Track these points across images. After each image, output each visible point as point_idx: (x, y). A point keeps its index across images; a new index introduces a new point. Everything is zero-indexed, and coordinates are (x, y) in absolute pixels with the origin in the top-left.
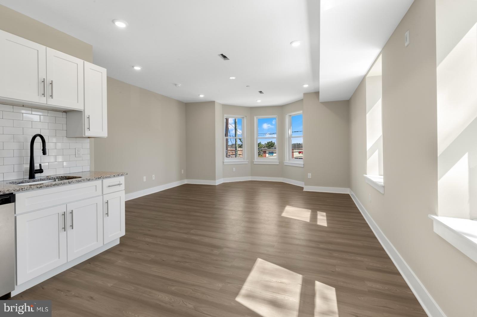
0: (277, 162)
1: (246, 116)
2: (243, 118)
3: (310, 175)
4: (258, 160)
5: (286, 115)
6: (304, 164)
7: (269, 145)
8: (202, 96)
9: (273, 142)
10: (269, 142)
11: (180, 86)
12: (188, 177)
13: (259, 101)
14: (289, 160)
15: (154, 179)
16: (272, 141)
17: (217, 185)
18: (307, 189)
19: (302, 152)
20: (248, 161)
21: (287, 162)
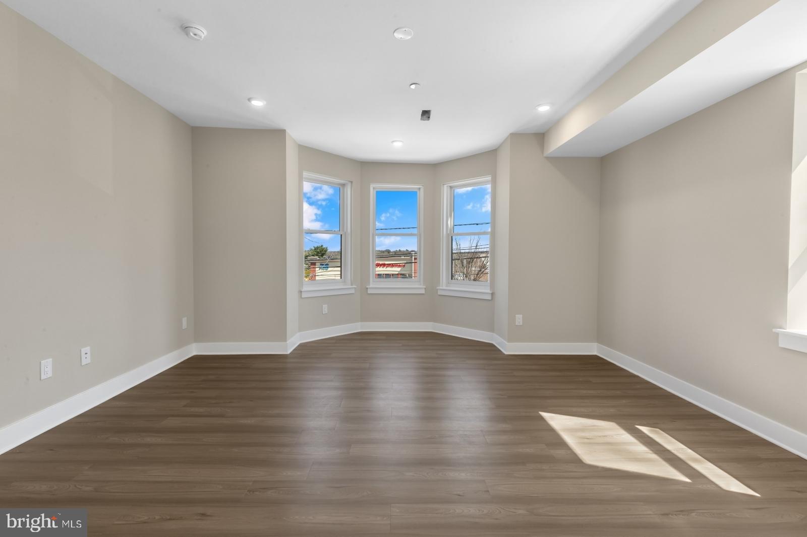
1: (351, 181)
2: (345, 185)
3: (519, 319)
7: (318, 253)
9: (324, 247)
10: (318, 248)
12: (199, 336)
13: (398, 145)
14: (448, 284)
16: (322, 246)
17: (290, 353)
20: (355, 287)
21: (444, 288)
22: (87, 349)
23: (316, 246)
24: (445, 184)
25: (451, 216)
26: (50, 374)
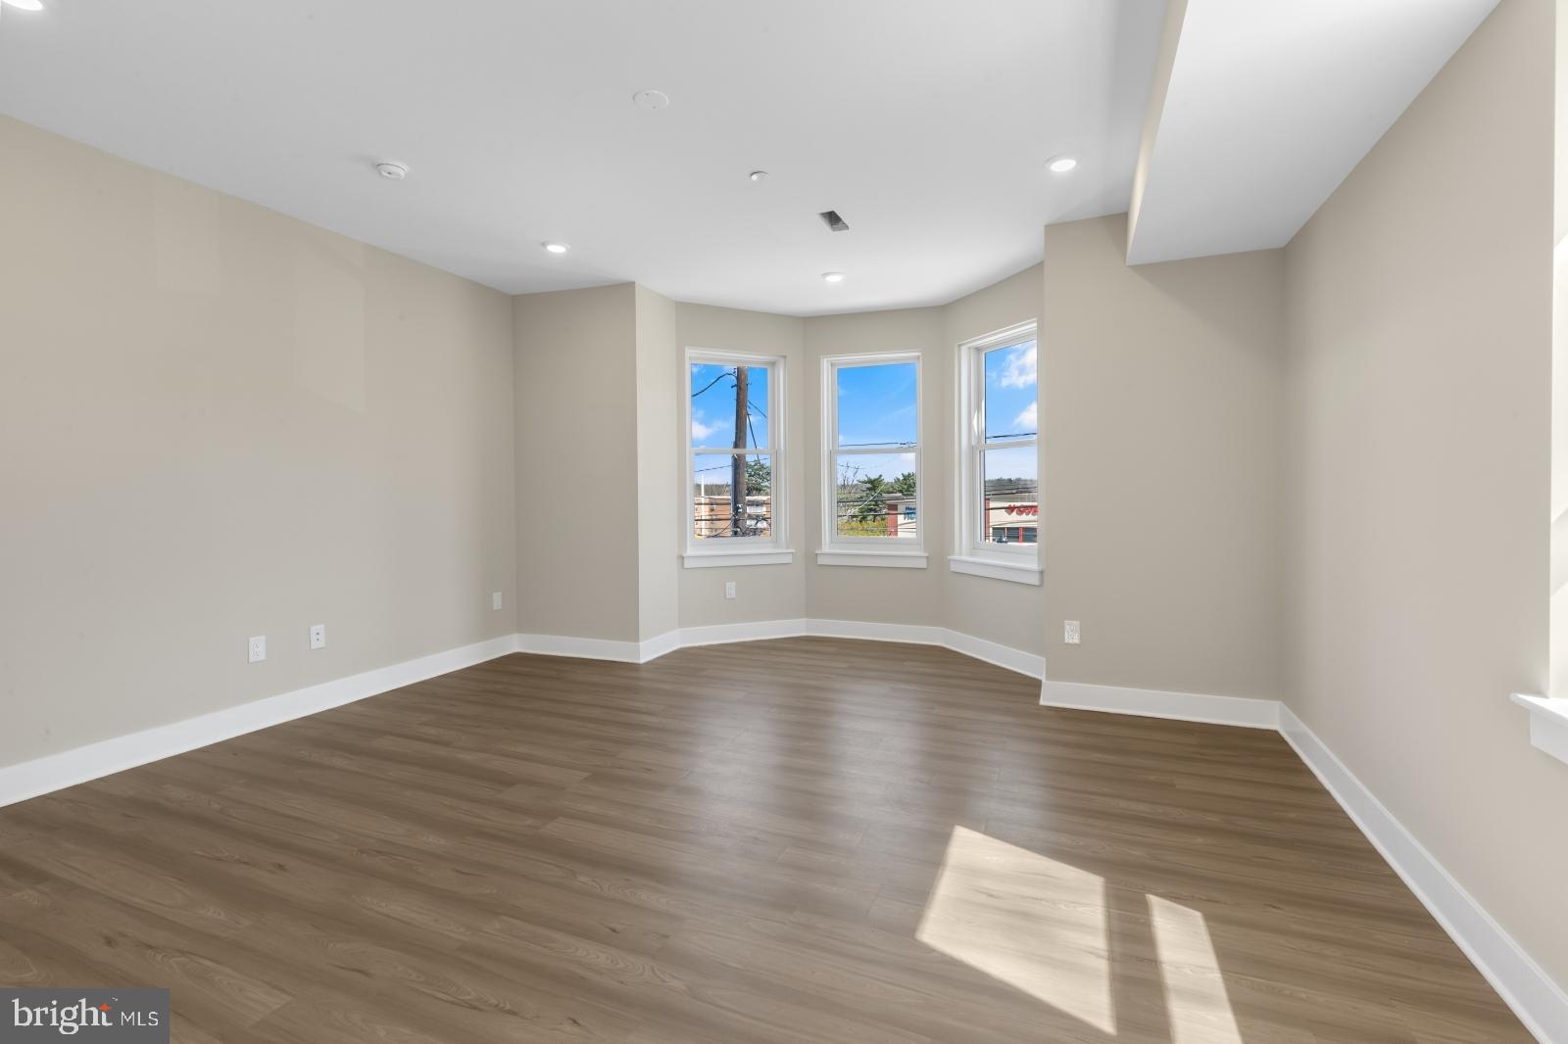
0: (917, 556)
1: (785, 357)
2: (773, 364)
3: (1073, 630)
4: (837, 544)
5: (960, 346)
6: (1042, 573)
8: (556, 249)
11: (402, 173)
12: (524, 623)
13: (834, 280)
14: (974, 548)
15: (322, 644)
17: (648, 663)
18: (1056, 695)
19: (1036, 507)
20: (793, 551)
21: (965, 558)
22: (320, 628)
23: (906, 473)
24: (963, 344)
25: (979, 408)
26: (262, 657)
